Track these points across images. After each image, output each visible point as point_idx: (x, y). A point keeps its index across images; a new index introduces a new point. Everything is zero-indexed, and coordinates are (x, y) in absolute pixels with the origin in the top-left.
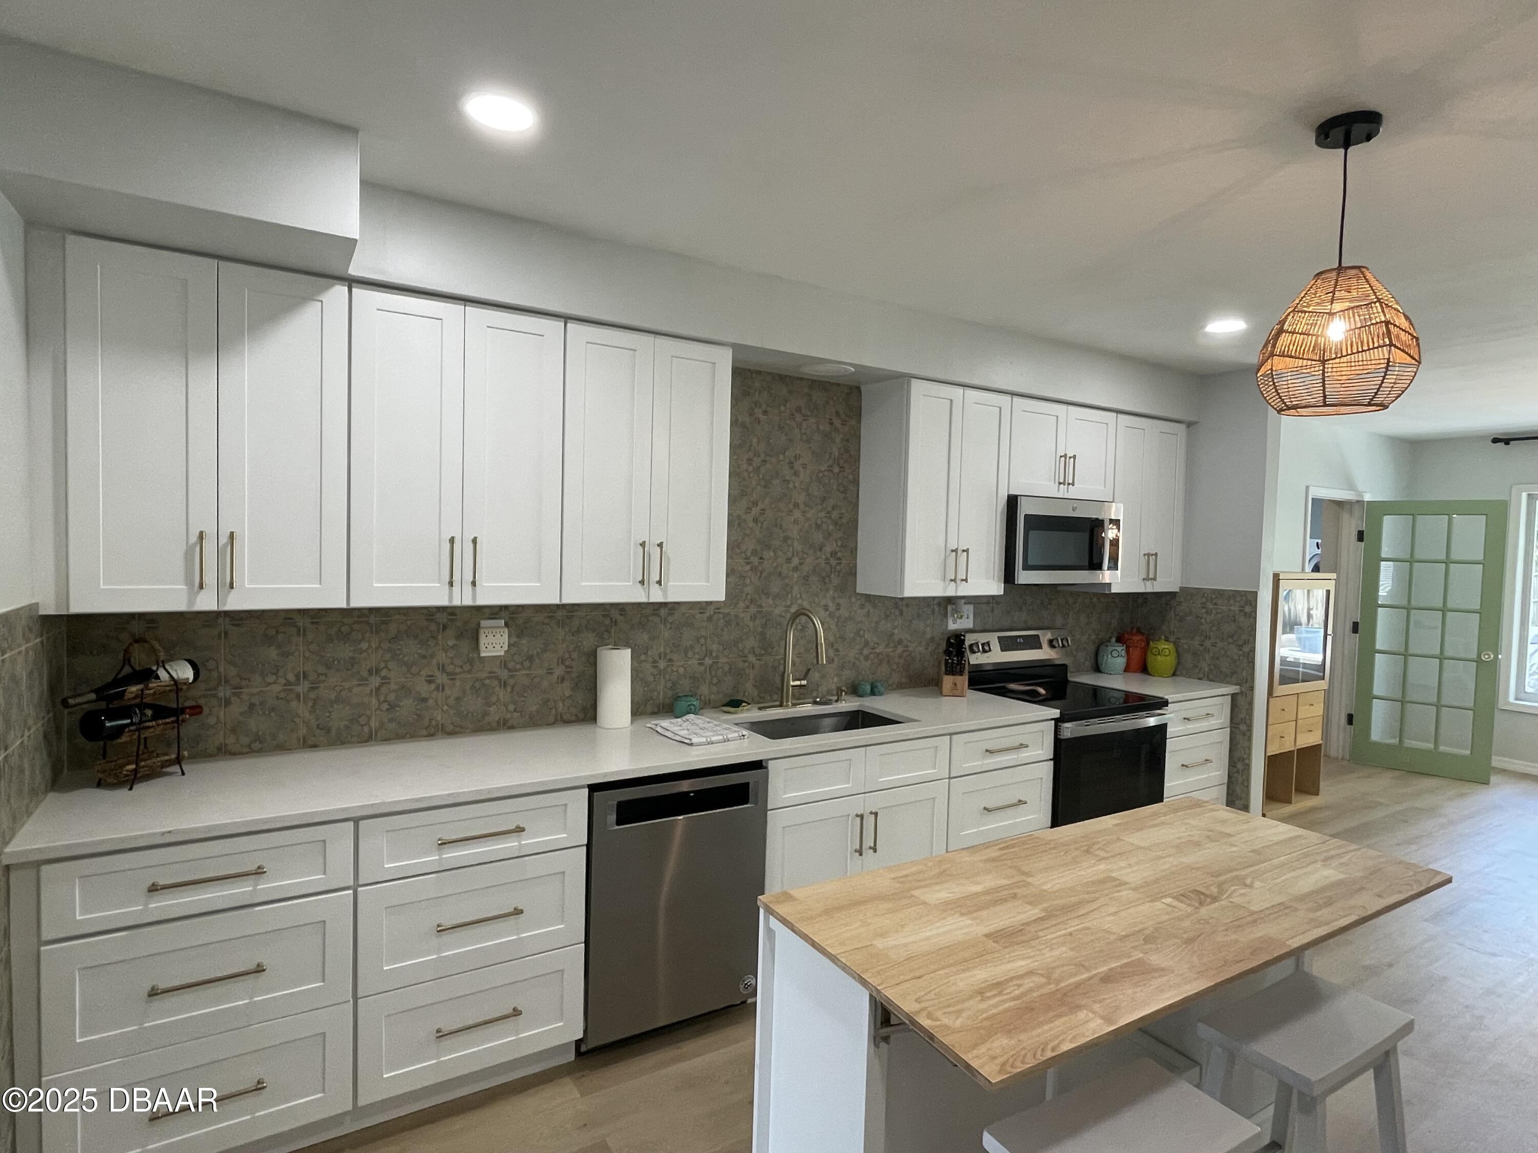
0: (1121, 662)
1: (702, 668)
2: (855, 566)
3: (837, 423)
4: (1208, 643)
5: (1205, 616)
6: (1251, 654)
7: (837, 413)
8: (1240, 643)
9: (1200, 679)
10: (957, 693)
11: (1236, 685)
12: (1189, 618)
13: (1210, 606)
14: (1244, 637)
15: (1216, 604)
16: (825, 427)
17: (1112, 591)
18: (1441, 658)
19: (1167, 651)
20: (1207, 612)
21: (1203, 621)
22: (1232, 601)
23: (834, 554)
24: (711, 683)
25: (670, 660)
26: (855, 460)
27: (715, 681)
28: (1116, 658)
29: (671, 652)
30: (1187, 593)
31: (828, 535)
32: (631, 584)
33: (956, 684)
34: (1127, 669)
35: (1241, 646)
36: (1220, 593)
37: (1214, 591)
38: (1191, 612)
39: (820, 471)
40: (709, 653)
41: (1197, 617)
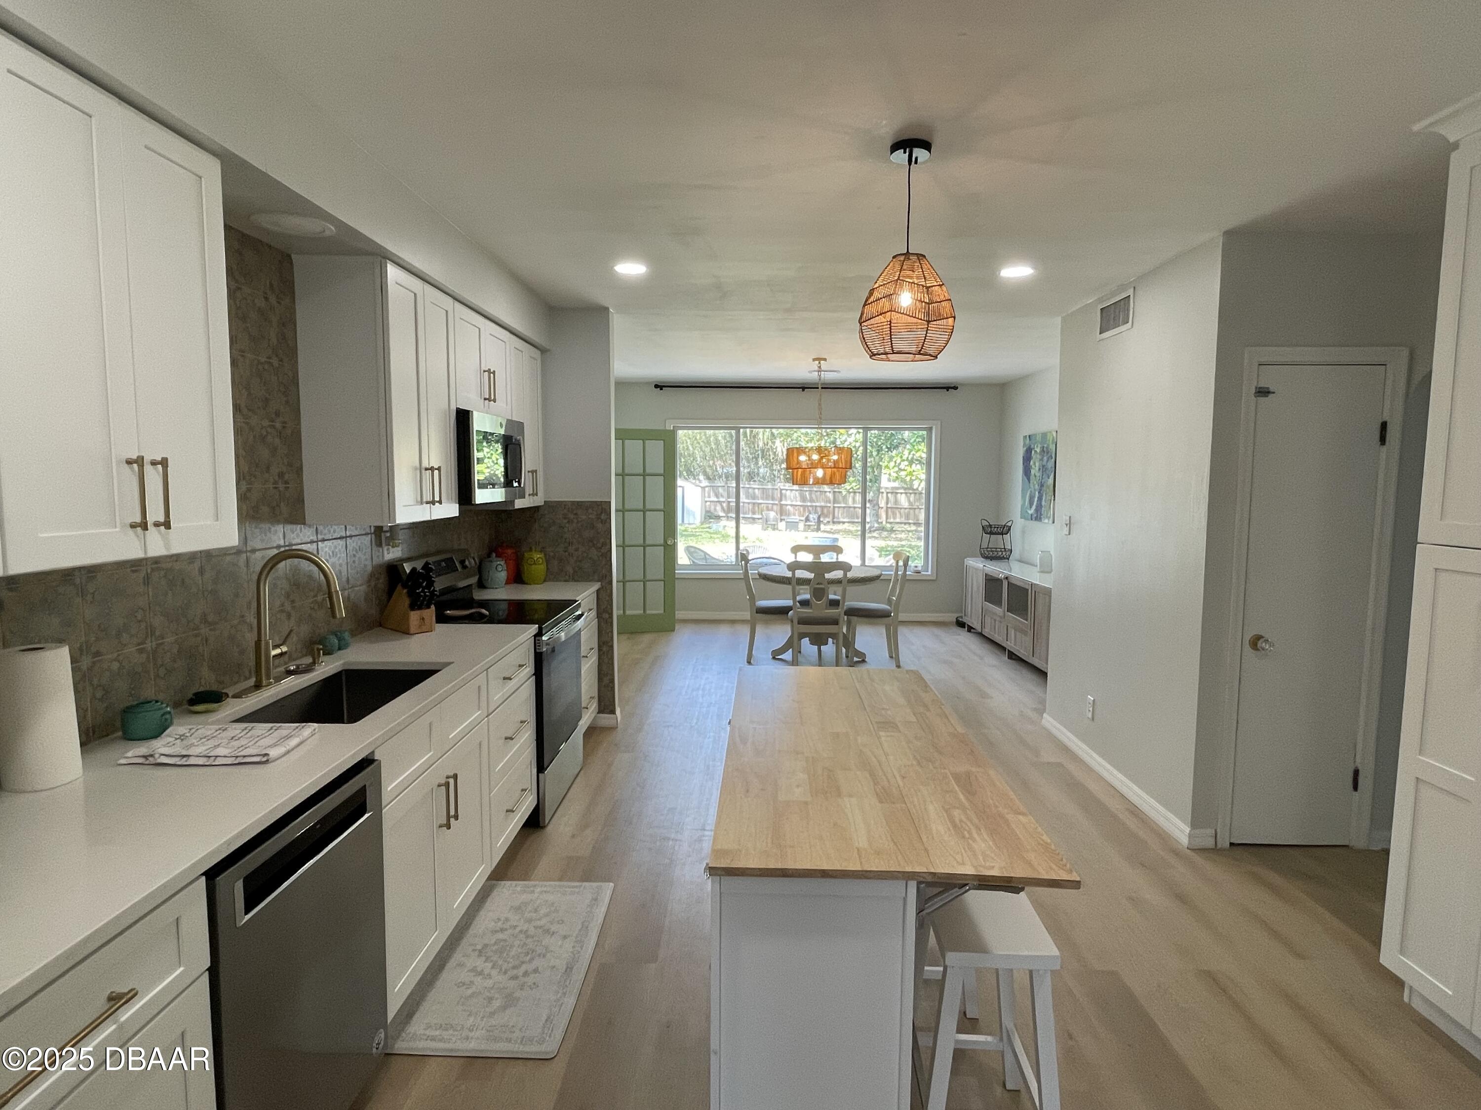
0: (502, 575)
1: (144, 656)
2: (302, 491)
3: (273, 299)
4: (571, 549)
5: (567, 525)
6: (608, 553)
7: (271, 285)
8: (599, 545)
9: (566, 581)
10: (424, 628)
11: (598, 581)
12: (553, 528)
13: (572, 516)
14: (602, 540)
15: (576, 514)
16: (260, 303)
17: (516, 507)
18: (644, 546)
19: (541, 560)
20: (568, 522)
21: (566, 530)
22: (590, 511)
23: (281, 475)
24: (157, 676)
25: (98, 654)
26: (292, 353)
27: (162, 672)
28: (500, 572)
29: (97, 639)
30: (550, 506)
31: (274, 451)
32: (117, 530)
33: (423, 619)
34: (508, 582)
35: (601, 548)
36: (579, 505)
37: (573, 503)
38: (554, 522)
39: (259, 363)
40: (151, 631)
41: (560, 527)
